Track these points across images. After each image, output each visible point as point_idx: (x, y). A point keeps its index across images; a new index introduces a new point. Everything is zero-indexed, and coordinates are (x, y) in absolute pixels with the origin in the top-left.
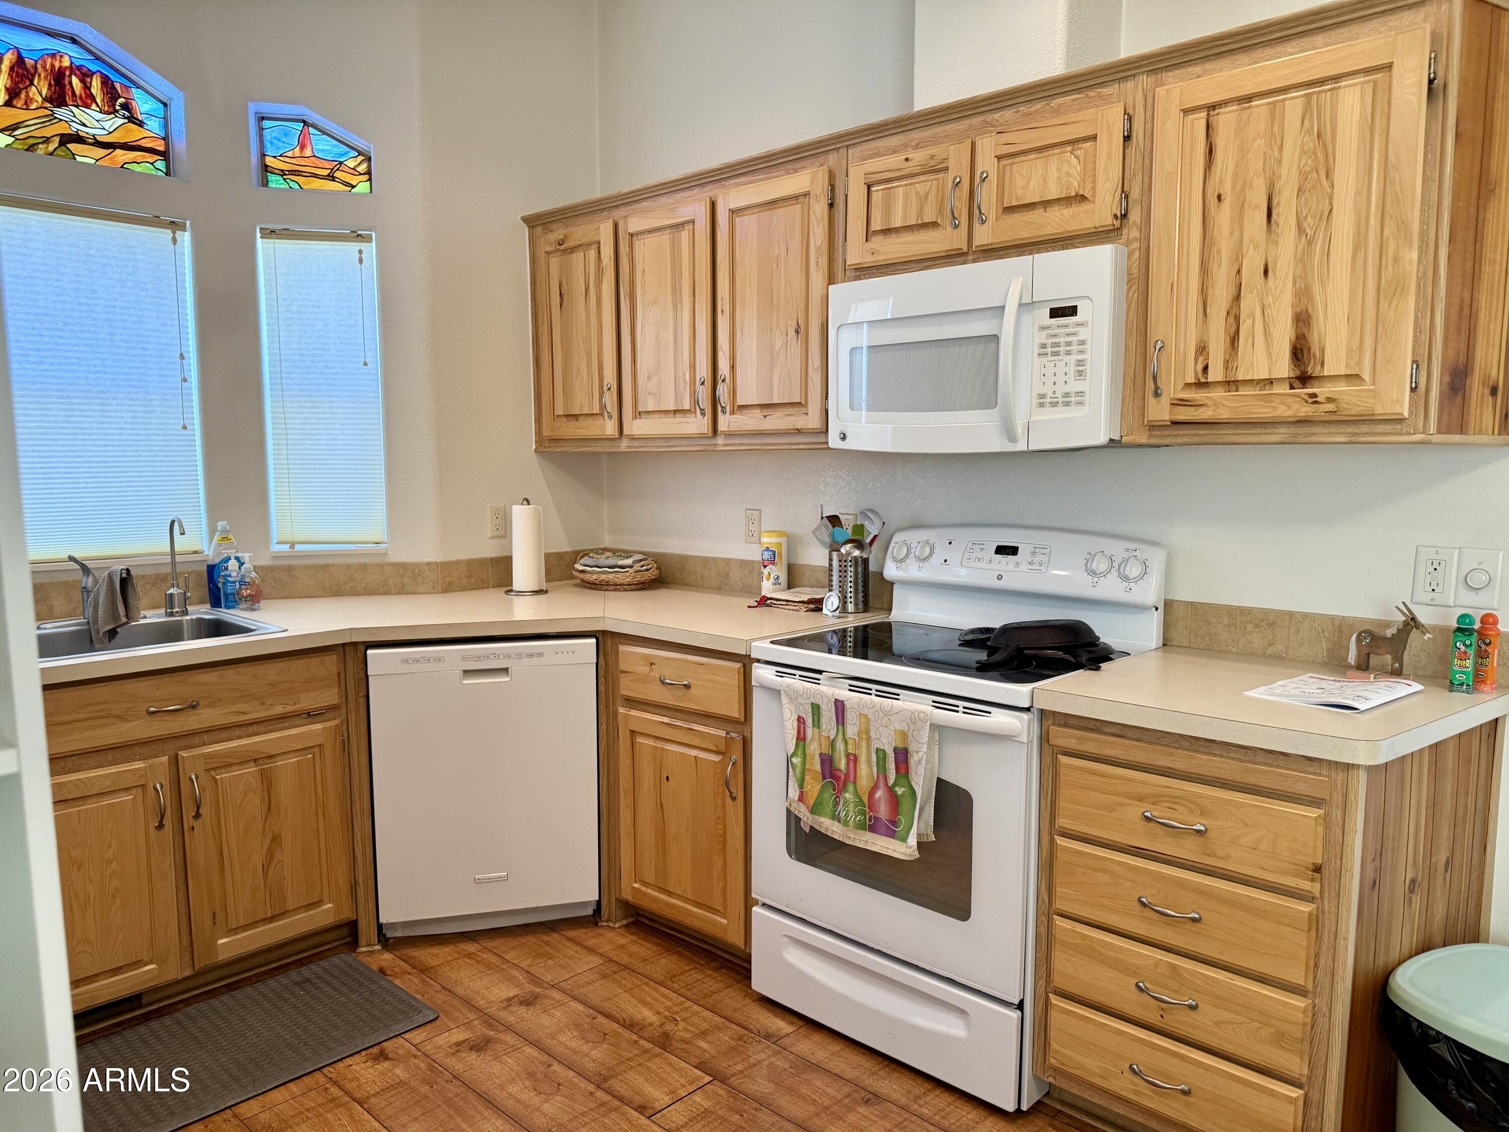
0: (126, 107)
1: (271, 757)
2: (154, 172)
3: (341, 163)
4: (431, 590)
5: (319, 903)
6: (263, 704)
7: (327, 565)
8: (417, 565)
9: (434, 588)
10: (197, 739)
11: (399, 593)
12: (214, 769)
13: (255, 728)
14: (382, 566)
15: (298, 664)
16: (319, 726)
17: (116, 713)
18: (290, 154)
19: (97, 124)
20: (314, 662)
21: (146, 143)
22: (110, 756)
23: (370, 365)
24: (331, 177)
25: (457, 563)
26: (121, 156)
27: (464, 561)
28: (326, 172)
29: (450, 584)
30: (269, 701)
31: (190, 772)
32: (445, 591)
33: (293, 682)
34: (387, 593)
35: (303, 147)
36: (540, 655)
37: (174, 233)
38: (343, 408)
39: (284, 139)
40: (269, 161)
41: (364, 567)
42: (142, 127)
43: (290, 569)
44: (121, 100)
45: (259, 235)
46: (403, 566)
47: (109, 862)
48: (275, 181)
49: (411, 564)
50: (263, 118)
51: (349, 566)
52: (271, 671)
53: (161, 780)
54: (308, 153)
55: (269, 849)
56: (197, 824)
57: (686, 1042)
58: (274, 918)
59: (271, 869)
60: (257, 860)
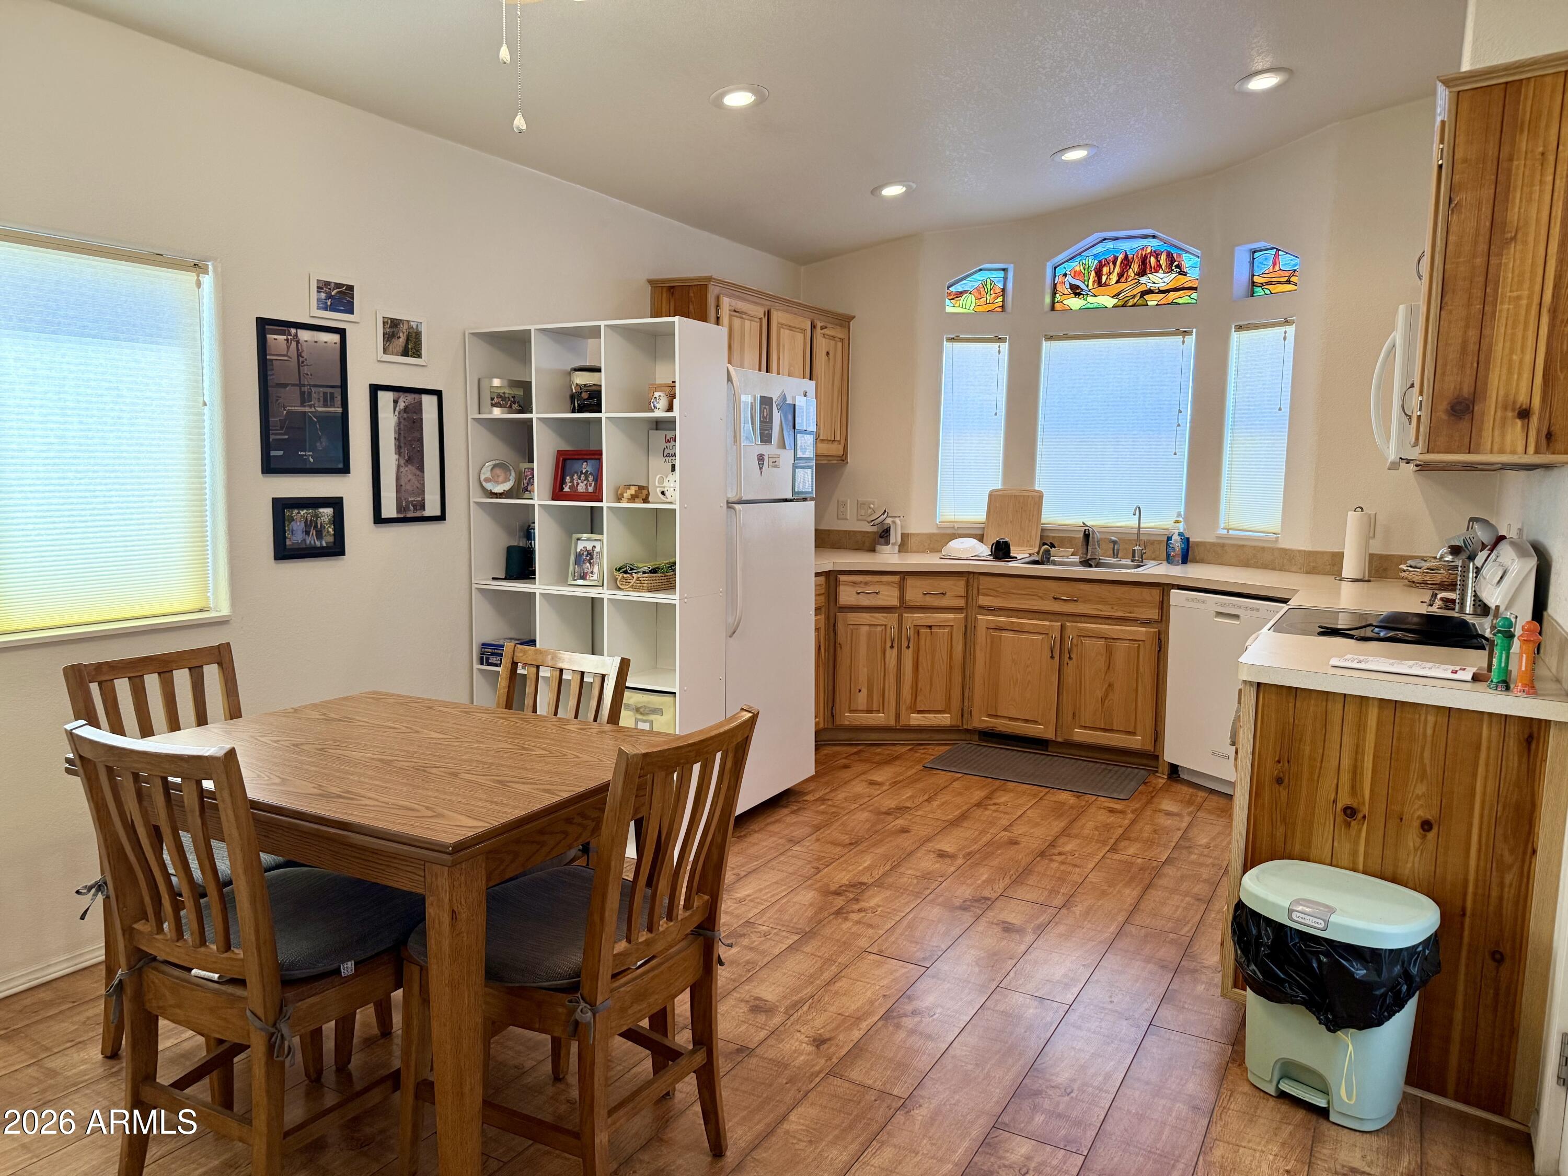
0: (1178, 266)
1: (1114, 639)
2: (1190, 301)
3: (1295, 271)
4: (1299, 571)
5: (1133, 733)
6: (1112, 608)
7: (1243, 546)
8: (1293, 551)
9: (1301, 569)
10: (1078, 619)
11: (1280, 570)
12: (1083, 636)
13: (1110, 621)
14: (1273, 549)
15: (1136, 591)
16: (1144, 629)
17: (1040, 595)
18: (1267, 272)
19: (1161, 281)
20: (1146, 593)
21: (1187, 285)
22: (1037, 615)
23: (1283, 410)
24: (1288, 282)
25: (1323, 553)
26: (1172, 295)
27: (1329, 552)
28: (1285, 279)
29: (1314, 568)
30: (1116, 608)
31: (1071, 634)
32: (1308, 573)
33: (1131, 600)
34: (1274, 569)
35: (1274, 265)
36: (1258, 610)
37: (1184, 338)
38: (1267, 440)
39: (1265, 263)
40: (1256, 279)
41: (1263, 549)
42: (1185, 275)
43: (1223, 546)
44: (1176, 263)
45: (1233, 330)
46: (1285, 551)
47: (1028, 667)
48: (1259, 291)
49: (1290, 550)
50: (1255, 252)
51: (1255, 548)
52: (1120, 591)
53: (1056, 634)
54: (1277, 268)
55: (1106, 690)
56: (1070, 662)
57: (1191, 853)
58: (1105, 730)
59: (1107, 701)
60: (1099, 694)
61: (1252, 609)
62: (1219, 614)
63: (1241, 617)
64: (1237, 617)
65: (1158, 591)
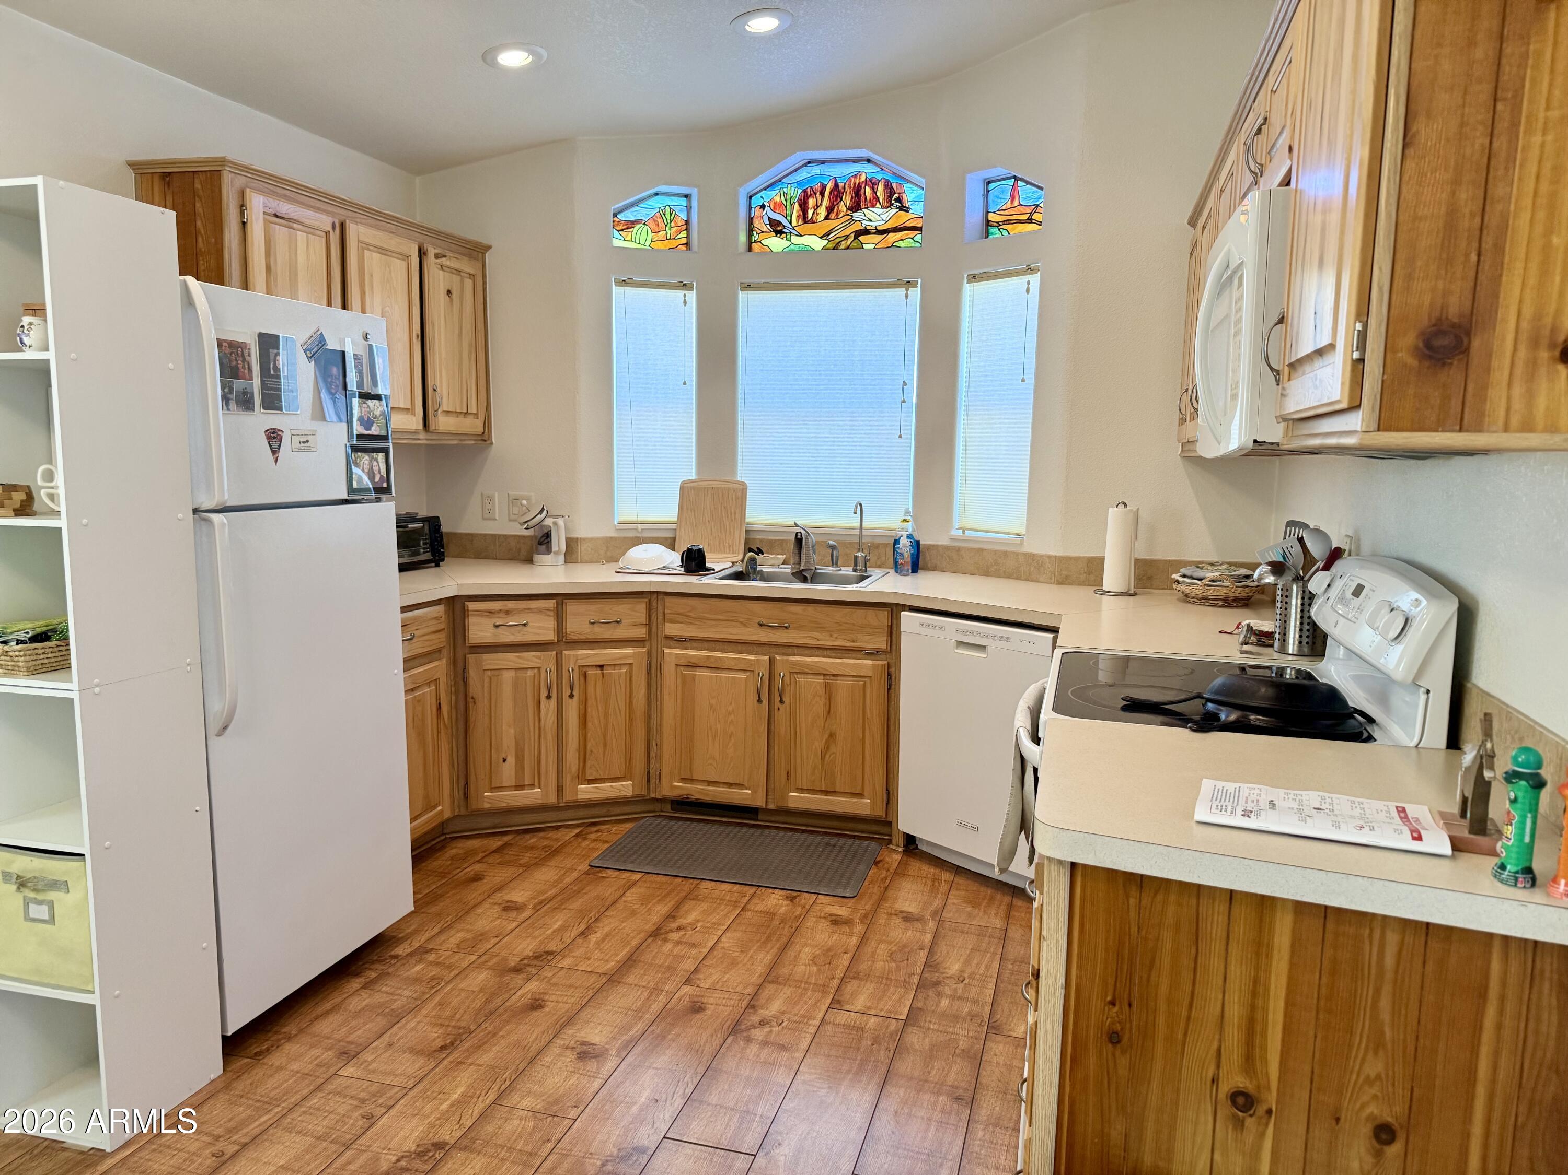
0: (899, 200)
1: (834, 675)
2: (913, 245)
3: (1037, 206)
4: (1049, 581)
5: (861, 795)
6: (831, 636)
7: (981, 550)
8: (1041, 556)
9: (1051, 578)
10: (790, 650)
11: (1027, 580)
12: (797, 673)
13: (829, 653)
14: (1017, 554)
15: (860, 612)
16: (870, 662)
17: (741, 620)
18: (1004, 208)
19: (879, 218)
20: (871, 613)
21: (910, 224)
22: (739, 647)
23: (1026, 382)
24: (1030, 220)
25: (1077, 559)
26: (892, 237)
27: (1084, 558)
28: (1025, 217)
29: (1067, 577)
30: (835, 635)
31: (781, 670)
32: (1060, 583)
33: (854, 625)
34: (1018, 578)
35: (1013, 198)
36: (1009, 640)
37: (907, 290)
38: (1008, 419)
39: (1001, 196)
40: (992, 217)
41: (1005, 553)
42: (907, 211)
43: (958, 549)
44: (896, 195)
45: (966, 280)
46: (1032, 556)
47: (730, 714)
48: (993, 233)
49: (1038, 555)
50: (989, 183)
51: (995, 552)
52: (839, 613)
53: (764, 671)
54: (1016, 203)
55: (827, 741)
56: (782, 707)
57: (939, 995)
58: (827, 793)
59: (827, 756)
60: (819, 745)
61: (1002, 639)
62: (960, 644)
63: (989, 648)
64: (983, 648)
65: (886, 613)
